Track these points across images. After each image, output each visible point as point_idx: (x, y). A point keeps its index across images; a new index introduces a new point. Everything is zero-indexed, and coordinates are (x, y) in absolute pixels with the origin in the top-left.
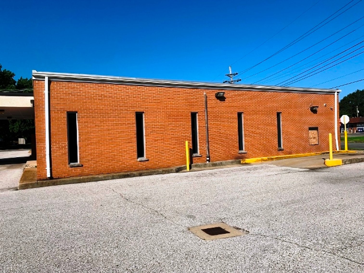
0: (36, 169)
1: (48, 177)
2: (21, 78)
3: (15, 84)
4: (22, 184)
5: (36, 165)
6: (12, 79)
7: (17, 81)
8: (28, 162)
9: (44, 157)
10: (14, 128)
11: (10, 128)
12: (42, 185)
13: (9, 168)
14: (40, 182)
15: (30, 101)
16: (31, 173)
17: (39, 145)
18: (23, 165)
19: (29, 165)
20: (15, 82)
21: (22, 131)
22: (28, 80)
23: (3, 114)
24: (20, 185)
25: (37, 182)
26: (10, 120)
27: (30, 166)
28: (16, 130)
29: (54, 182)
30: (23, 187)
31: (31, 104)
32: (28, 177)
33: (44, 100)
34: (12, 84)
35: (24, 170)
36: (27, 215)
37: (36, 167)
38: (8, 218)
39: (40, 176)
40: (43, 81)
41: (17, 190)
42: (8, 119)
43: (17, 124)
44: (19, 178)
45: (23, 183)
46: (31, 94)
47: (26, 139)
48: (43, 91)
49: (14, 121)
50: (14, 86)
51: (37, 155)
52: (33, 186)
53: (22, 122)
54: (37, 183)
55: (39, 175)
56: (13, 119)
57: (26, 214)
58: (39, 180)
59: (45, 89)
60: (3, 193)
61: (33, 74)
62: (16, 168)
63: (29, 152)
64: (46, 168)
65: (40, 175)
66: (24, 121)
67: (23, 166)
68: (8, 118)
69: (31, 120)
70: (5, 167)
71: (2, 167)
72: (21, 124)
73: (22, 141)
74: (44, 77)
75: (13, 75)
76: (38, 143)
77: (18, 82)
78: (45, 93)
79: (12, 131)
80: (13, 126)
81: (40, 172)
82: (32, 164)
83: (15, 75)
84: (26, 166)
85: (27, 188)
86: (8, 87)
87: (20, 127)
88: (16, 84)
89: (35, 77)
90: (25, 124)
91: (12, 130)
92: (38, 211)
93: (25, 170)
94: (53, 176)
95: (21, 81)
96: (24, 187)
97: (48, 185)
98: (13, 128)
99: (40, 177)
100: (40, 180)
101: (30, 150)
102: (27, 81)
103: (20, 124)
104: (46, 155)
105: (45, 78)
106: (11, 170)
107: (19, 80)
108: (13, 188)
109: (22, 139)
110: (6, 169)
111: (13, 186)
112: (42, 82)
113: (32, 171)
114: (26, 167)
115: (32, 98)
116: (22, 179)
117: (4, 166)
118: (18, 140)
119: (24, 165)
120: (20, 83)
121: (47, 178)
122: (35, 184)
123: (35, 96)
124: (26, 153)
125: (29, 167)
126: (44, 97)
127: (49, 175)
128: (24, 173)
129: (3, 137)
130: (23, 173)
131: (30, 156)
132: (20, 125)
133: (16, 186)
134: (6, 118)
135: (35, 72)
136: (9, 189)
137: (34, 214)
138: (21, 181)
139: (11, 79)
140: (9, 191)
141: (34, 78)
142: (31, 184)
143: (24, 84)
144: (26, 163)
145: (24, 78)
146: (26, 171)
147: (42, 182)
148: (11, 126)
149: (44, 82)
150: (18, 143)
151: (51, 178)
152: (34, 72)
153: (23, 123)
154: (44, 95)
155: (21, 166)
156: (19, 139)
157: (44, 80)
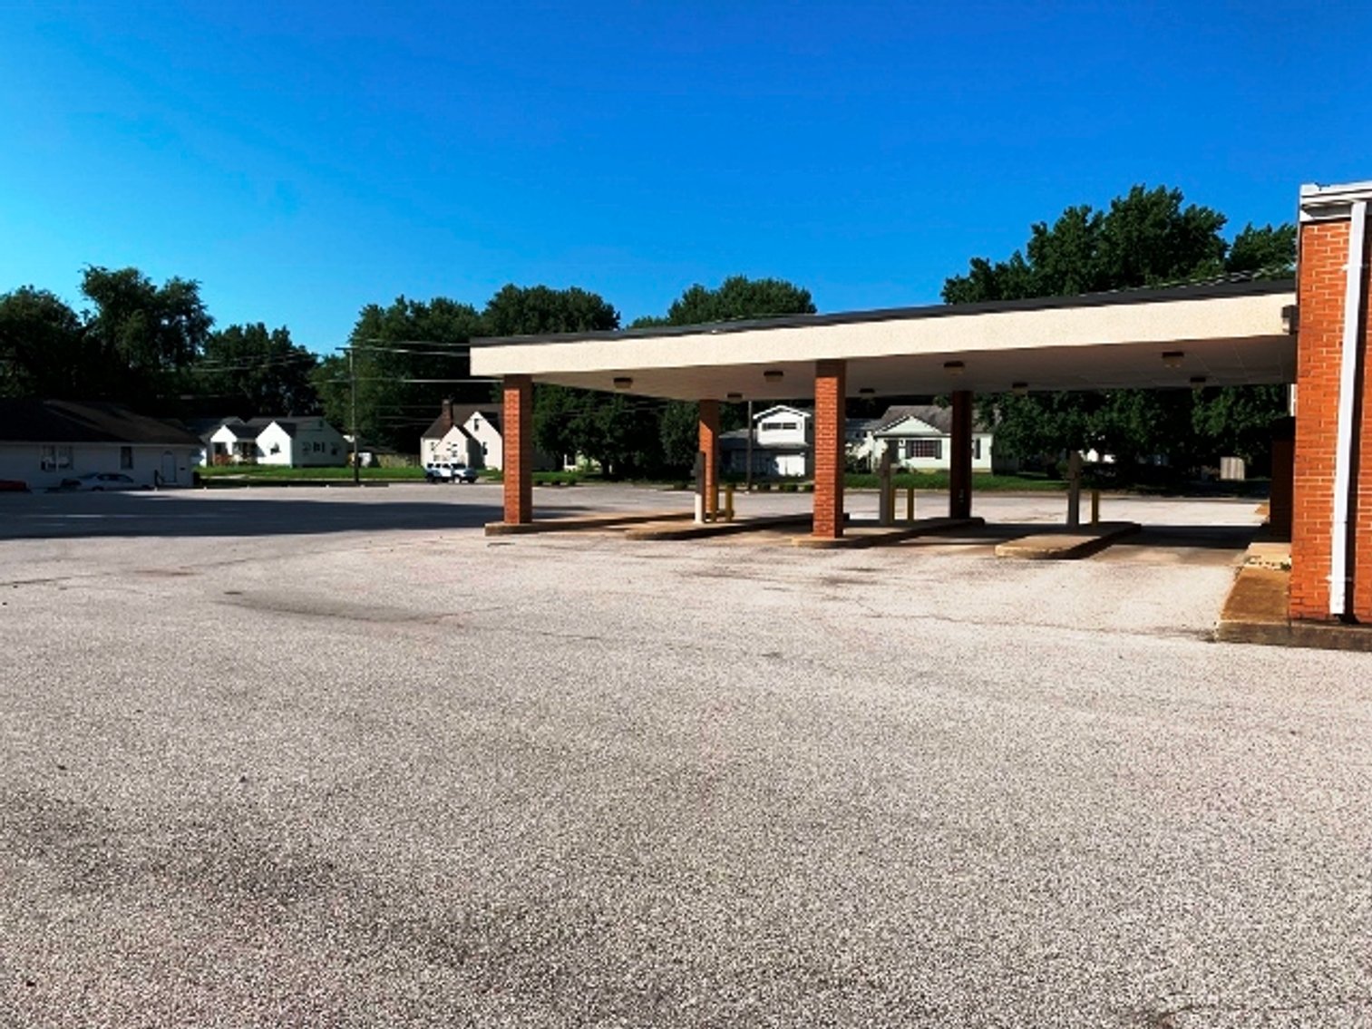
0: (1288, 575)
1: (1335, 615)
2: (1249, 228)
3: (1221, 257)
4: (1232, 624)
5: (1289, 561)
6: (1216, 238)
7: (1231, 241)
8: (1254, 548)
9: (1321, 532)
10: (1210, 417)
11: (1194, 421)
12: (1307, 641)
13: (1186, 560)
14: (1300, 629)
15: (1279, 312)
16: (1266, 590)
17: (1308, 480)
18: (1234, 556)
19: (1255, 557)
20: (1225, 247)
21: (1238, 431)
22: (1275, 234)
23: (1178, 366)
24: (1222, 625)
25: (1286, 624)
26: (1198, 389)
27: (1259, 560)
28: (1214, 428)
29: (1358, 636)
30: (1231, 633)
31: (1284, 321)
32: (1252, 600)
33: (1340, 303)
34: (1211, 257)
35: (1237, 574)
36: (1246, 739)
37: (1285, 567)
38: (1180, 730)
39: (1301, 604)
40: (1343, 225)
41: (1211, 640)
42: (1193, 385)
43: (1220, 406)
44: (1221, 603)
45: (1235, 621)
46: (1285, 283)
47: (1250, 459)
48: (1341, 264)
49: (1211, 394)
50: (1217, 262)
51: (1296, 520)
52: (1273, 637)
53: (1239, 396)
54: (1290, 629)
55: (1298, 601)
56: (1208, 384)
57: (1242, 734)
58: (1296, 619)
59: (1351, 252)
60: (1166, 643)
61: (1303, 201)
62: (1209, 562)
63: (1258, 511)
64: (1329, 578)
65: (1301, 598)
66: (1247, 393)
67: (1236, 559)
68: (1193, 380)
69: (1272, 390)
70: (1173, 556)
71: (1162, 552)
72: (1235, 403)
73: (1233, 468)
74: (1348, 206)
75: (1221, 221)
76: (1304, 474)
77: (1236, 245)
78: (1345, 272)
79: (1202, 430)
80: (1207, 409)
81: (1301, 589)
82: (1269, 556)
83: (1225, 221)
84: (1248, 560)
85: (1250, 642)
86: (1197, 269)
87: (1230, 415)
88: (1227, 255)
89: (1308, 210)
90: (1251, 404)
91: (1201, 425)
92: (1290, 736)
93: (1243, 573)
94: (1355, 612)
95: (1249, 239)
96: (1239, 634)
97: (1334, 645)
98: (1206, 420)
99: (1300, 608)
100: (1301, 619)
101: (1264, 504)
102: (1271, 235)
103: (1230, 403)
104: (1330, 524)
105: (1350, 212)
106: (1193, 566)
107: (1239, 238)
108: (1197, 632)
109: (1233, 460)
110: (1176, 561)
111: (1197, 626)
112: (1339, 228)
113: (1268, 582)
114: (1247, 565)
115: (1290, 299)
116: (1232, 605)
117: (1168, 552)
118: (1218, 466)
119: (1239, 557)
120: (1242, 250)
121: (1328, 615)
122: (1280, 633)
123: (1302, 288)
124: (1248, 514)
125: (1257, 566)
126: (1340, 288)
127: (1337, 606)
128: (1239, 583)
129: (1168, 451)
130: (1234, 583)
131: (1264, 525)
132: (1230, 409)
133: (1209, 626)
134: (1186, 383)
135: (1310, 190)
136: (1185, 632)
137: (1275, 740)
138: (1230, 612)
139: (1211, 239)
140: (1183, 639)
141: (1305, 217)
142: (1265, 629)
143: (1258, 250)
144: (1245, 547)
145: (1259, 227)
146: (1245, 579)
147: (1307, 630)
148: (1198, 412)
149: (1347, 227)
150: (1219, 475)
151: (1348, 618)
152: (1306, 190)
153: (1242, 401)
154: (1344, 278)
155: (1229, 559)
156: (1225, 461)
157: (1349, 219)
